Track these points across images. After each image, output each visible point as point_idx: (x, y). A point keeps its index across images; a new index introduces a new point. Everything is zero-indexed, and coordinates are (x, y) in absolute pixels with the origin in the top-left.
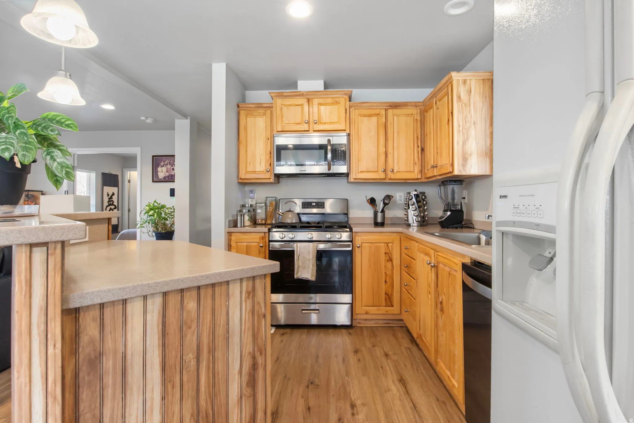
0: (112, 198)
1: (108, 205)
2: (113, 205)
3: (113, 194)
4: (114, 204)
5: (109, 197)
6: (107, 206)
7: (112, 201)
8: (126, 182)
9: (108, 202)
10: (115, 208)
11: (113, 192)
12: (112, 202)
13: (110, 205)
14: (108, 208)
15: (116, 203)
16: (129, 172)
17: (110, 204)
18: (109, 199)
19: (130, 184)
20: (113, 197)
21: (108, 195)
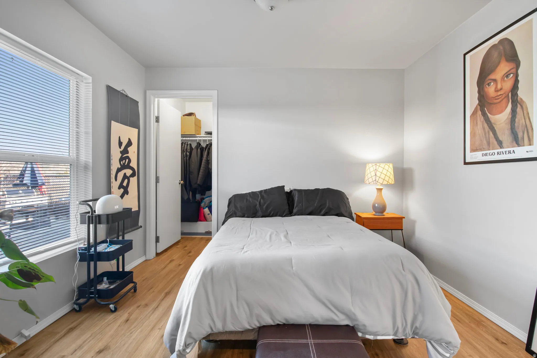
0: (127, 152)
1: (120, 167)
2: (128, 167)
3: (130, 143)
4: (131, 165)
5: (123, 147)
6: (119, 170)
7: (128, 157)
8: (153, 120)
9: (121, 160)
10: (133, 175)
11: (129, 139)
12: (127, 160)
13: (123, 167)
14: (121, 175)
15: (134, 164)
16: (156, 99)
17: (124, 164)
18: (121, 152)
19: (158, 126)
20: (129, 149)
21: (120, 144)
